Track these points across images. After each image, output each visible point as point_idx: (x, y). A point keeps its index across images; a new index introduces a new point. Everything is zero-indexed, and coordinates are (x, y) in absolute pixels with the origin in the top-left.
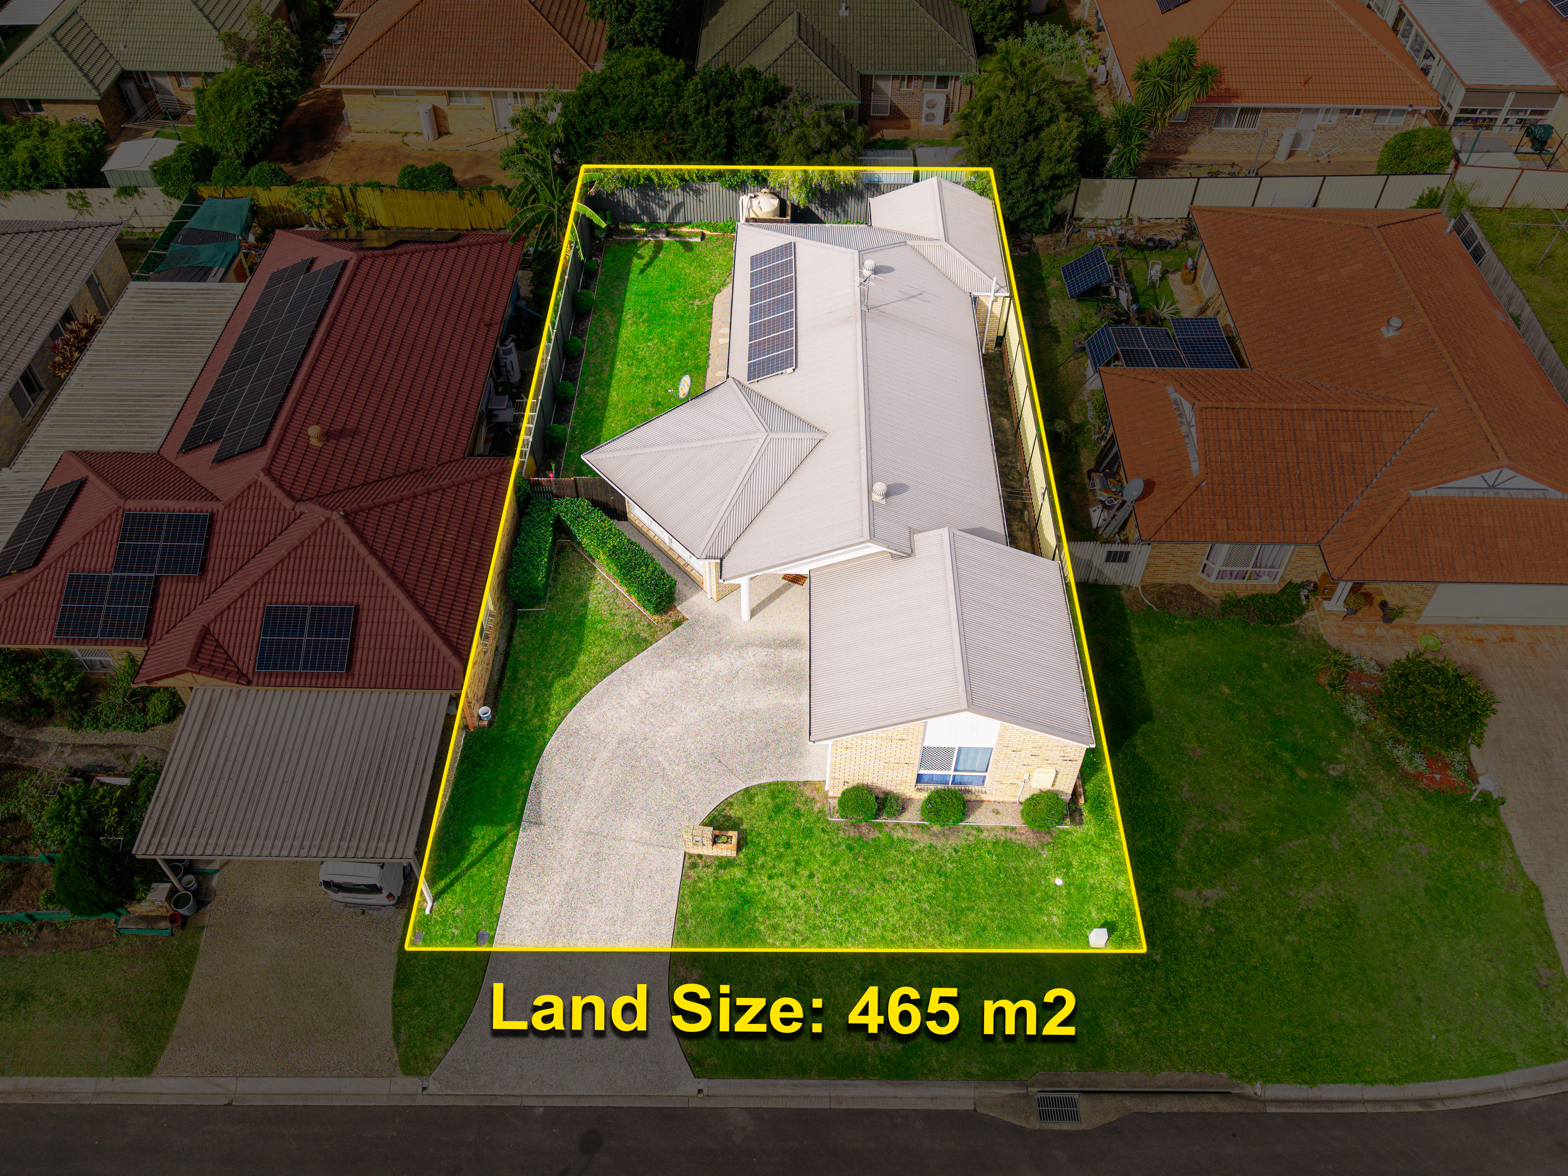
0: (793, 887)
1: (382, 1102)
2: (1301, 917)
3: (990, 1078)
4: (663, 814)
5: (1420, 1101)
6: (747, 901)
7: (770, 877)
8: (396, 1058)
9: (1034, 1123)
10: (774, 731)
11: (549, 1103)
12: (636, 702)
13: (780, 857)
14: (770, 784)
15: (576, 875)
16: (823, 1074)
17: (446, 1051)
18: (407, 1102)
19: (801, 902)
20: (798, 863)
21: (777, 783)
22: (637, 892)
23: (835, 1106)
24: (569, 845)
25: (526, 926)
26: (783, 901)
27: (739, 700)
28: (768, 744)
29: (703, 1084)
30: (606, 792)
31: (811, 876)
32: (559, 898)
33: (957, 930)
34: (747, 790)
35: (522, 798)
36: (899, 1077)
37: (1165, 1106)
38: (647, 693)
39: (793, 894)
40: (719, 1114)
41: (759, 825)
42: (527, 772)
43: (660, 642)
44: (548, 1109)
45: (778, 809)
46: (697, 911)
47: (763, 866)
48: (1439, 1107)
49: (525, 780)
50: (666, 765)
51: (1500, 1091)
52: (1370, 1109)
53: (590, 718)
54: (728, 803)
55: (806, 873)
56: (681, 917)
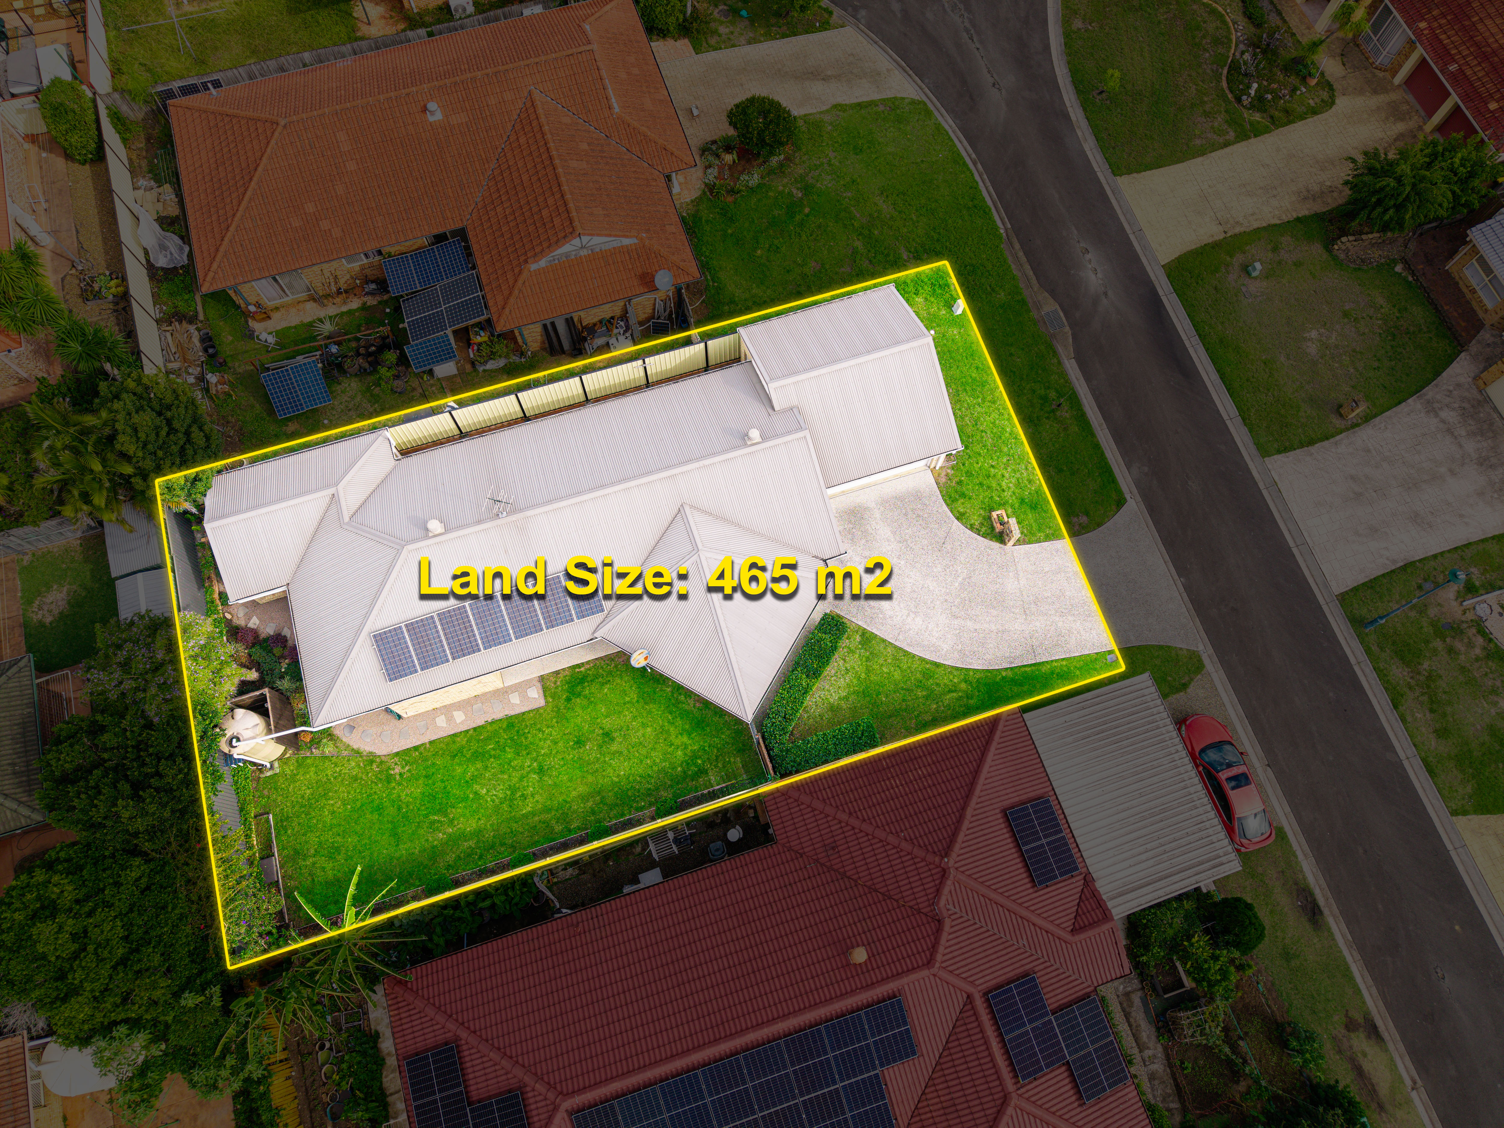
0: (1003, 476)
1: (1222, 672)
2: (900, 212)
3: (1055, 353)
4: (995, 568)
5: (975, 164)
6: (1022, 501)
7: (1003, 491)
8: (1199, 676)
9: (1067, 329)
10: (906, 514)
11: (1176, 577)
12: (919, 620)
13: (989, 487)
14: (947, 505)
15: (1053, 612)
16: (1093, 435)
17: (1181, 649)
18: (1215, 659)
19: (1009, 469)
20: (988, 476)
21: (945, 501)
22: (1046, 569)
23: (1105, 426)
24: (1038, 624)
25: (1094, 632)
26: (1014, 480)
27: (889, 548)
28: (918, 516)
29: (1128, 496)
30: (994, 612)
31: (993, 466)
32: (1070, 618)
33: (986, 381)
34: (957, 519)
35: (1023, 669)
36: (1076, 397)
37: (1031, 273)
38: (909, 614)
39: (1007, 475)
40: (1138, 484)
41: (977, 503)
42: (1004, 674)
43: (860, 623)
44: (1180, 575)
45: (963, 495)
46: (1040, 530)
47: (999, 496)
48: (974, 156)
49: (1010, 674)
50: (960, 579)
51: (954, 132)
52: (989, 184)
53: (946, 647)
54: (971, 528)
55: (992, 470)
56: (1048, 538)
